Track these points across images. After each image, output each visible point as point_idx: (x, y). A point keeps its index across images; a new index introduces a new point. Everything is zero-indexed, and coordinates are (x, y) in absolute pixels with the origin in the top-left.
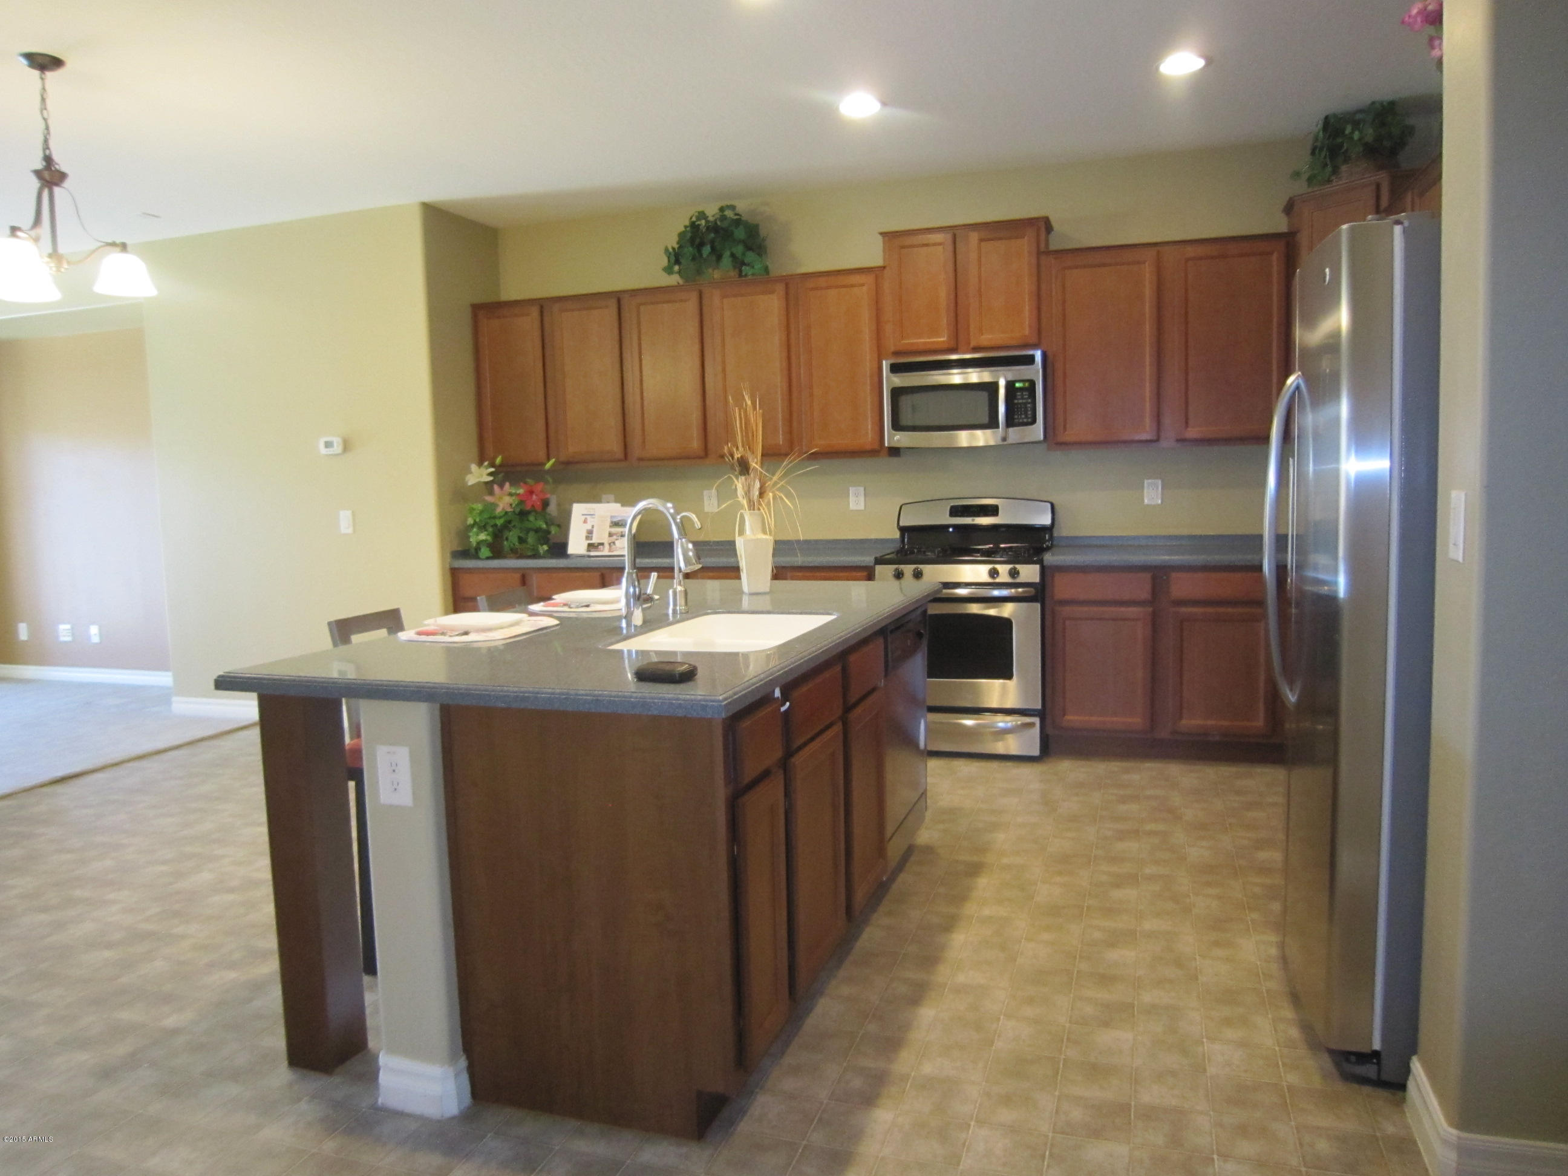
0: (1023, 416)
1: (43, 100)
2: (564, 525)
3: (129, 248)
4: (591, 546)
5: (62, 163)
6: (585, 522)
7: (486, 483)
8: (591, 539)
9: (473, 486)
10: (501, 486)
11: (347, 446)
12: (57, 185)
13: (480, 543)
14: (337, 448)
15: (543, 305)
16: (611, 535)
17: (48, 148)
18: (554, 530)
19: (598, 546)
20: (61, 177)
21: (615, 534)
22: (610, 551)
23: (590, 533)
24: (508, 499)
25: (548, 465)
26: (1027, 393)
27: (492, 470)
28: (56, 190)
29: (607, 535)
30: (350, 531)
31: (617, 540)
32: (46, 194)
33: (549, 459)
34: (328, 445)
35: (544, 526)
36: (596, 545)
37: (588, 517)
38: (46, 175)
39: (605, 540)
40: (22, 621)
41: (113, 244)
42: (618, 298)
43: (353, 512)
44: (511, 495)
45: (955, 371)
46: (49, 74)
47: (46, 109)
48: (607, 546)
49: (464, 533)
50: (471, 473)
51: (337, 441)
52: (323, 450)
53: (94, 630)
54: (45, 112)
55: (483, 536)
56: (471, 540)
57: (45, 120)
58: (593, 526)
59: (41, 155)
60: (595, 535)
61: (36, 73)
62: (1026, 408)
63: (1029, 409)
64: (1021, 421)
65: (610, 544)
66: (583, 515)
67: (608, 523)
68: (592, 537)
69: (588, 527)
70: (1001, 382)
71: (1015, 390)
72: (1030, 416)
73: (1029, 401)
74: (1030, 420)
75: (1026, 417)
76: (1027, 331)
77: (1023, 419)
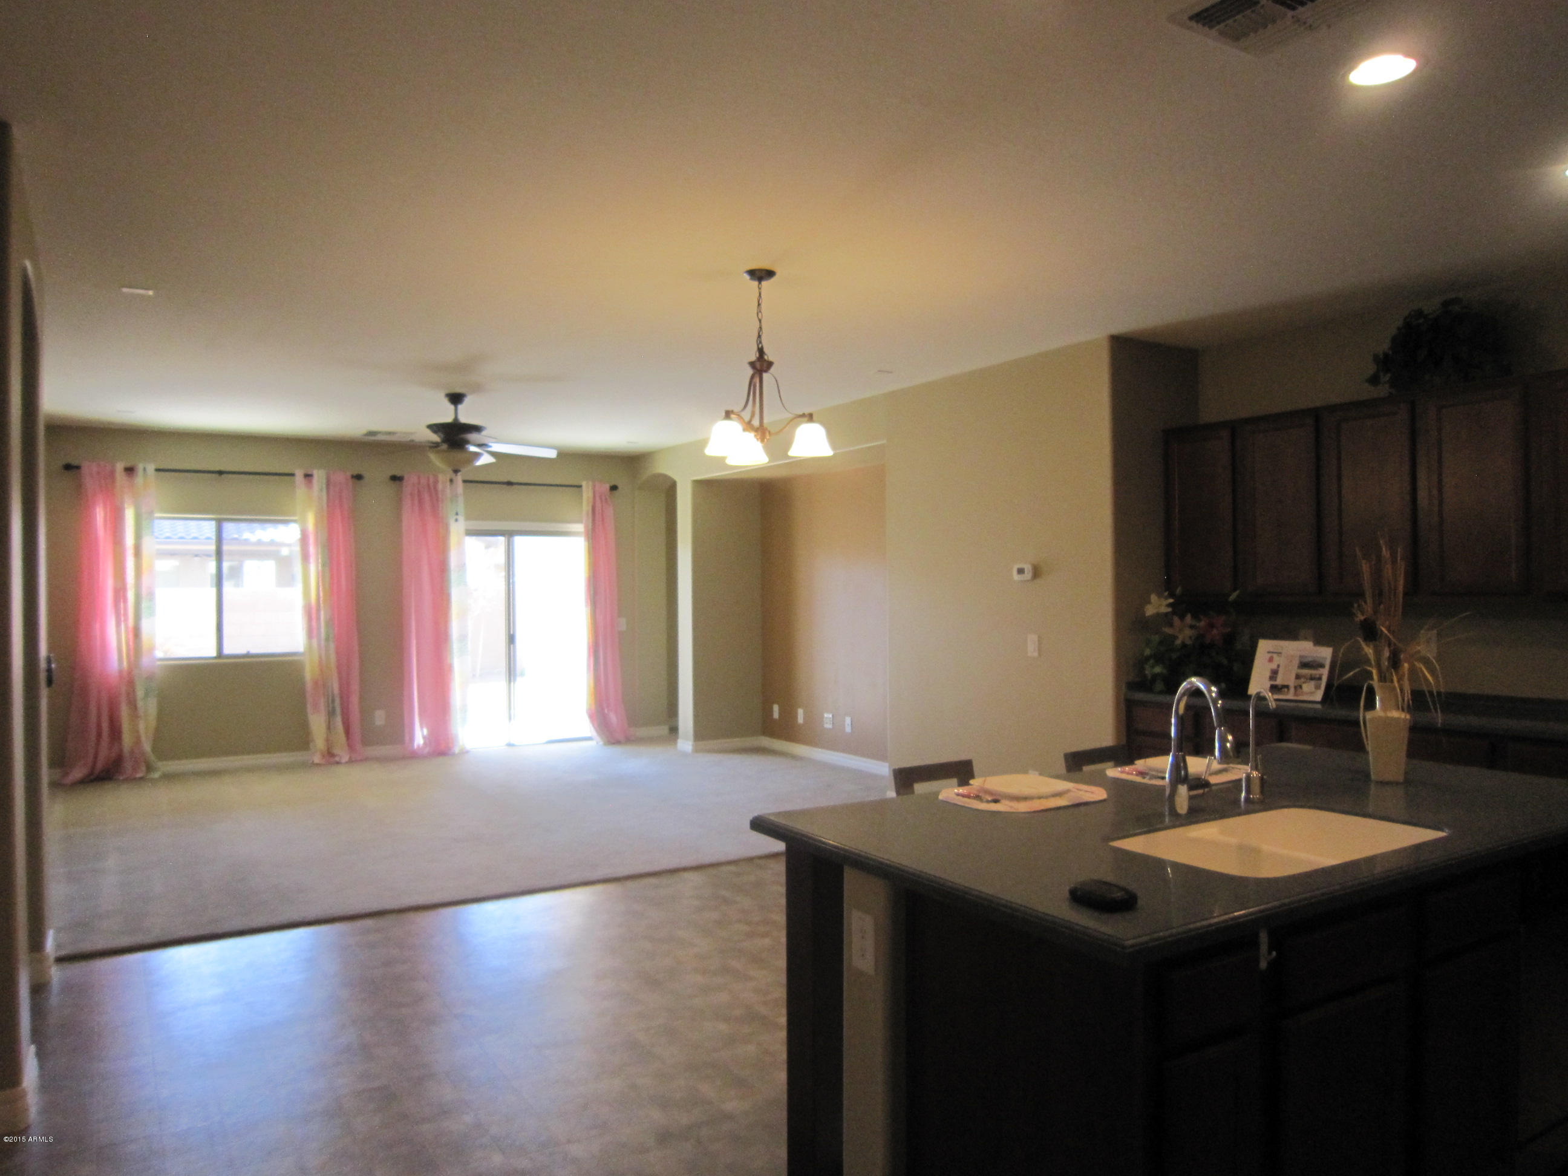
1: (759, 305)
2: (1247, 661)
3: (815, 417)
4: (1274, 688)
5: (770, 356)
6: (1271, 660)
7: (1166, 614)
8: (1276, 680)
9: (1151, 616)
10: (1182, 617)
11: (1037, 573)
12: (766, 371)
13: (1155, 677)
14: (1028, 575)
15: (1234, 428)
16: (1298, 677)
17: (761, 342)
18: (1236, 667)
19: (1281, 689)
20: (770, 364)
21: (1304, 676)
22: (1296, 694)
23: (1274, 674)
24: (1188, 632)
25: (1233, 596)
27: (1171, 601)
28: (765, 375)
29: (1293, 676)
30: (1036, 654)
31: (1304, 683)
32: (757, 380)
33: (1235, 590)
34: (1021, 571)
35: (1225, 662)
36: (1280, 687)
37: (1275, 656)
38: (758, 365)
39: (1291, 682)
40: (800, 707)
41: (803, 415)
42: (1316, 415)
43: (1039, 637)
44: (1192, 627)
46: (764, 283)
47: (760, 312)
48: (1292, 690)
49: (1140, 663)
50: (1149, 602)
51: (1028, 568)
52: (1016, 577)
53: (848, 720)
54: (760, 315)
55: (1158, 670)
56: (1147, 672)
57: (760, 321)
58: (1278, 666)
59: (755, 348)
60: (1280, 676)
61: (756, 283)
65: (1295, 688)
66: (1269, 652)
67: (1296, 662)
68: (1276, 677)
69: (1274, 666)
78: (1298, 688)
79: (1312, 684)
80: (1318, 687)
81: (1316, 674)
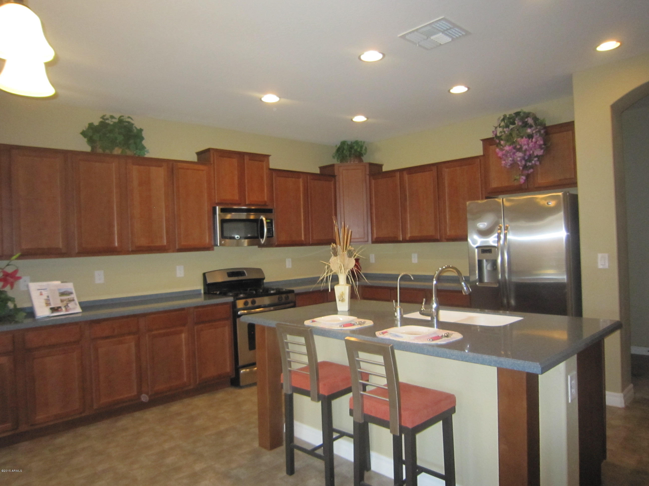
4: (54, 310)
6: (40, 294)
8: (51, 306)
16: (62, 301)
19: (57, 309)
22: (67, 310)
23: (48, 301)
25: (14, 257)
26: (270, 224)
29: (60, 301)
37: (42, 291)
39: (59, 304)
48: (64, 309)
58: (48, 297)
60: (51, 301)
62: (270, 230)
65: (65, 307)
66: (38, 289)
67: (57, 294)
68: (50, 303)
69: (45, 297)
70: (264, 219)
71: (267, 223)
72: (271, 234)
73: (271, 227)
74: (271, 235)
75: (270, 234)
76: (266, 199)
77: (269, 235)
78: (66, 306)
79: (73, 303)
80: (76, 304)
81: (71, 298)
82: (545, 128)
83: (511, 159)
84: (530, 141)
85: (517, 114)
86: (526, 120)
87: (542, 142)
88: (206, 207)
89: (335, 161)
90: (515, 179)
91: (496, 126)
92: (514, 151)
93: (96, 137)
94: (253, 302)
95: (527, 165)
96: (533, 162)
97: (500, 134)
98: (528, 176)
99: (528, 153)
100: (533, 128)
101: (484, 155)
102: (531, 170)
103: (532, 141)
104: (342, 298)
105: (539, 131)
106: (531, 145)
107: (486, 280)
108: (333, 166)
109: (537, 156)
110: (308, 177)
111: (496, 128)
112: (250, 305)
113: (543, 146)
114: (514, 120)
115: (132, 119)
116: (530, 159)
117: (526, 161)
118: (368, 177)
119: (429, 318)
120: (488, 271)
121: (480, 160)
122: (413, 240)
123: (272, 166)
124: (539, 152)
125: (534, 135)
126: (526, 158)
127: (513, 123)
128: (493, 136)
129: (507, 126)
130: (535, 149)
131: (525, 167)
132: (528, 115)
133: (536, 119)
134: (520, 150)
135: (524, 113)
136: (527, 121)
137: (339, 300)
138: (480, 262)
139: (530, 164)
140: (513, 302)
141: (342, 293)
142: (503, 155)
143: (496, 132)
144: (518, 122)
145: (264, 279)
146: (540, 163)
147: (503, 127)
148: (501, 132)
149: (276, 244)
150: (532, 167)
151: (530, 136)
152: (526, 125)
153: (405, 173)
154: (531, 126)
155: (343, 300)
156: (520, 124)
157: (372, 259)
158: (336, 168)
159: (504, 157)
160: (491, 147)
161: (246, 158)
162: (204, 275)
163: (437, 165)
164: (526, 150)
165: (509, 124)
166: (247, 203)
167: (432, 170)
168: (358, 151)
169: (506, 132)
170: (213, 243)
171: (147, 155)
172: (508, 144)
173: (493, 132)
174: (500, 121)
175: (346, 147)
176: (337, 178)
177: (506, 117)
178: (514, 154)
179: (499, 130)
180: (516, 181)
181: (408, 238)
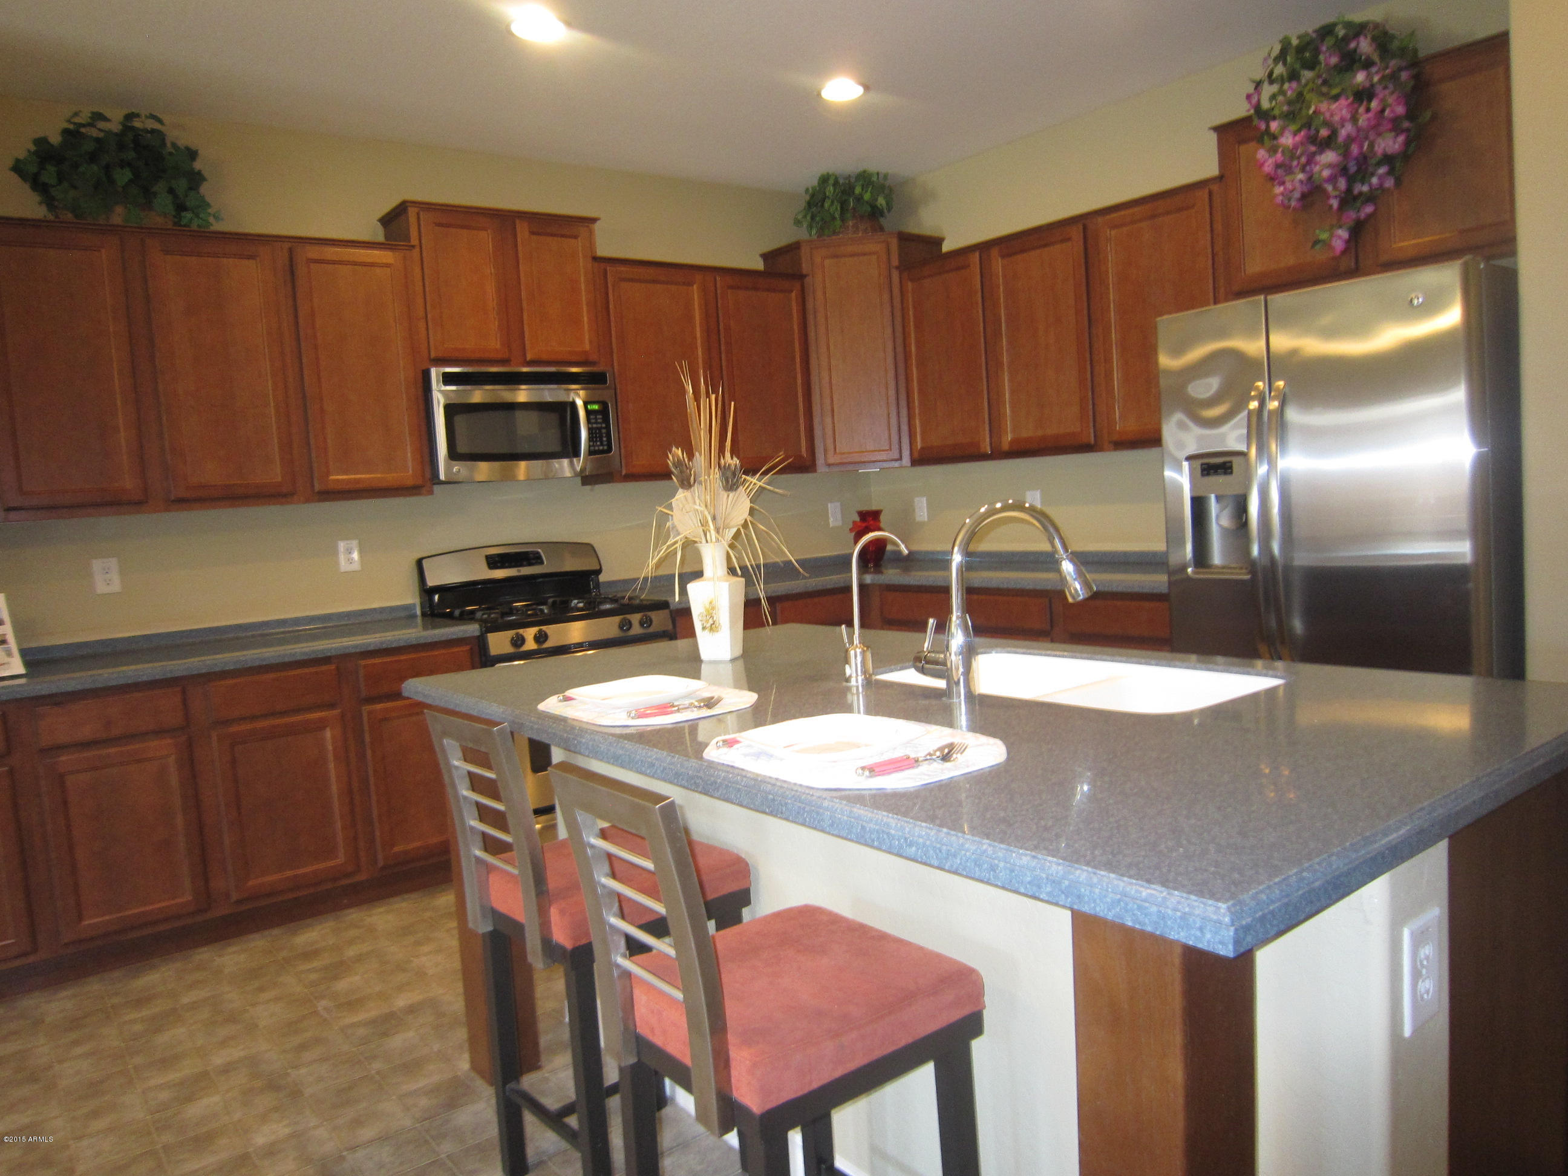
0: (598, 443)
26: (600, 417)
45: (523, 387)
62: (601, 433)
63: (604, 435)
64: (597, 448)
70: (579, 403)
71: (588, 413)
72: (605, 443)
73: (604, 425)
74: (606, 448)
75: (602, 444)
76: (587, 347)
77: (598, 446)
82: (1415, 63)
83: (1301, 176)
84: (1361, 110)
85: (1326, 31)
86: (1353, 45)
87: (1400, 110)
88: (402, 374)
89: (801, 234)
90: (1316, 242)
91: (1258, 78)
92: (1313, 149)
93: (49, 175)
94: (541, 638)
95: (1356, 192)
96: (1375, 180)
97: (1271, 103)
98: (1357, 230)
99: (1355, 149)
100: (1374, 70)
101: (1221, 178)
102: (1369, 209)
103: (1368, 110)
104: (711, 621)
105: (1394, 77)
106: (1362, 121)
107: (1217, 557)
108: (793, 248)
109: (1388, 159)
110: (718, 279)
111: (1258, 84)
112: (530, 645)
113: (1406, 124)
114: (1317, 52)
115: (160, 121)
116: (1363, 170)
117: (1351, 180)
118: (895, 275)
119: (941, 684)
120: (1225, 531)
121: (1210, 194)
122: (1022, 450)
123: (602, 252)
124: (1389, 143)
125: (1378, 89)
126: (1353, 168)
127: (1312, 65)
128: (1248, 111)
129: (1293, 76)
130: (1379, 134)
131: (1348, 199)
132: (1358, 30)
133: (1383, 39)
134: (1327, 143)
135: (1348, 25)
136: (1355, 50)
137: (704, 628)
138: (1199, 504)
139: (1365, 188)
140: (1298, 625)
141: (711, 603)
142: (1278, 166)
143: (1256, 99)
144: (1329, 59)
145: (599, 572)
146: (1398, 182)
147: (1281, 80)
148: (1273, 97)
149: (624, 473)
150: (1370, 198)
151: (1363, 95)
152: (1351, 61)
153: (995, 252)
154: (1367, 64)
155: (713, 628)
156: (1334, 60)
157: (922, 510)
158: (805, 251)
159: (1280, 172)
160: (1243, 148)
161: (522, 230)
162: (419, 563)
163: (1082, 221)
164: (1350, 140)
165: (1297, 66)
166: (529, 357)
167: (1069, 239)
168: (867, 202)
169: (1289, 93)
170: (428, 475)
171: (217, 227)
172: (1293, 127)
173: (1249, 97)
174: (1270, 61)
175: (830, 191)
176: (808, 280)
177: (1290, 43)
178: (1310, 160)
179: (1268, 90)
180: (1318, 247)
181: (1005, 446)
